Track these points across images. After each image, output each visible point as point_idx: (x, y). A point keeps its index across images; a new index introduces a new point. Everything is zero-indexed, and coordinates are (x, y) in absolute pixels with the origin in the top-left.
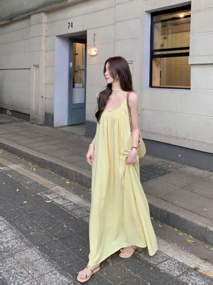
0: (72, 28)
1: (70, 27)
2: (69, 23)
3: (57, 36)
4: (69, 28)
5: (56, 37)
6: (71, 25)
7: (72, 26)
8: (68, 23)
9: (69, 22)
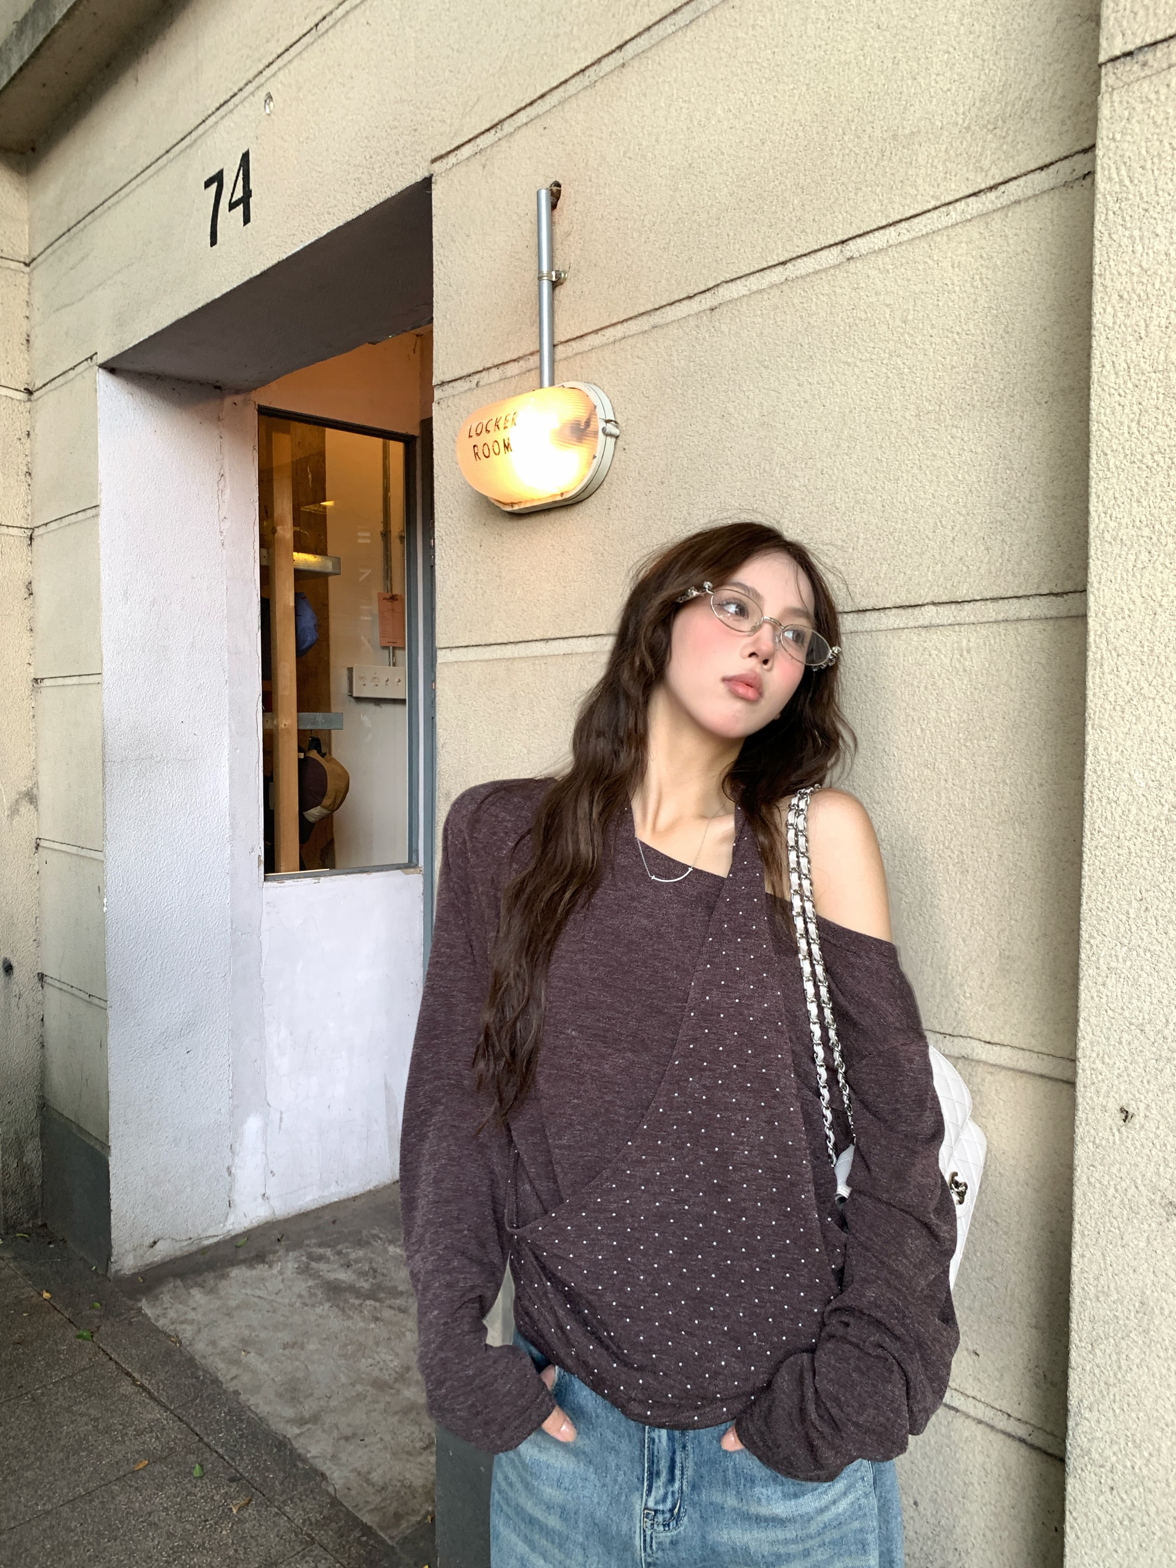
0: (247, 220)
1: (230, 219)
2: (218, 179)
3: (111, 368)
4: (213, 242)
5: (103, 377)
6: (239, 194)
7: (245, 200)
8: (207, 184)
9: (213, 172)
